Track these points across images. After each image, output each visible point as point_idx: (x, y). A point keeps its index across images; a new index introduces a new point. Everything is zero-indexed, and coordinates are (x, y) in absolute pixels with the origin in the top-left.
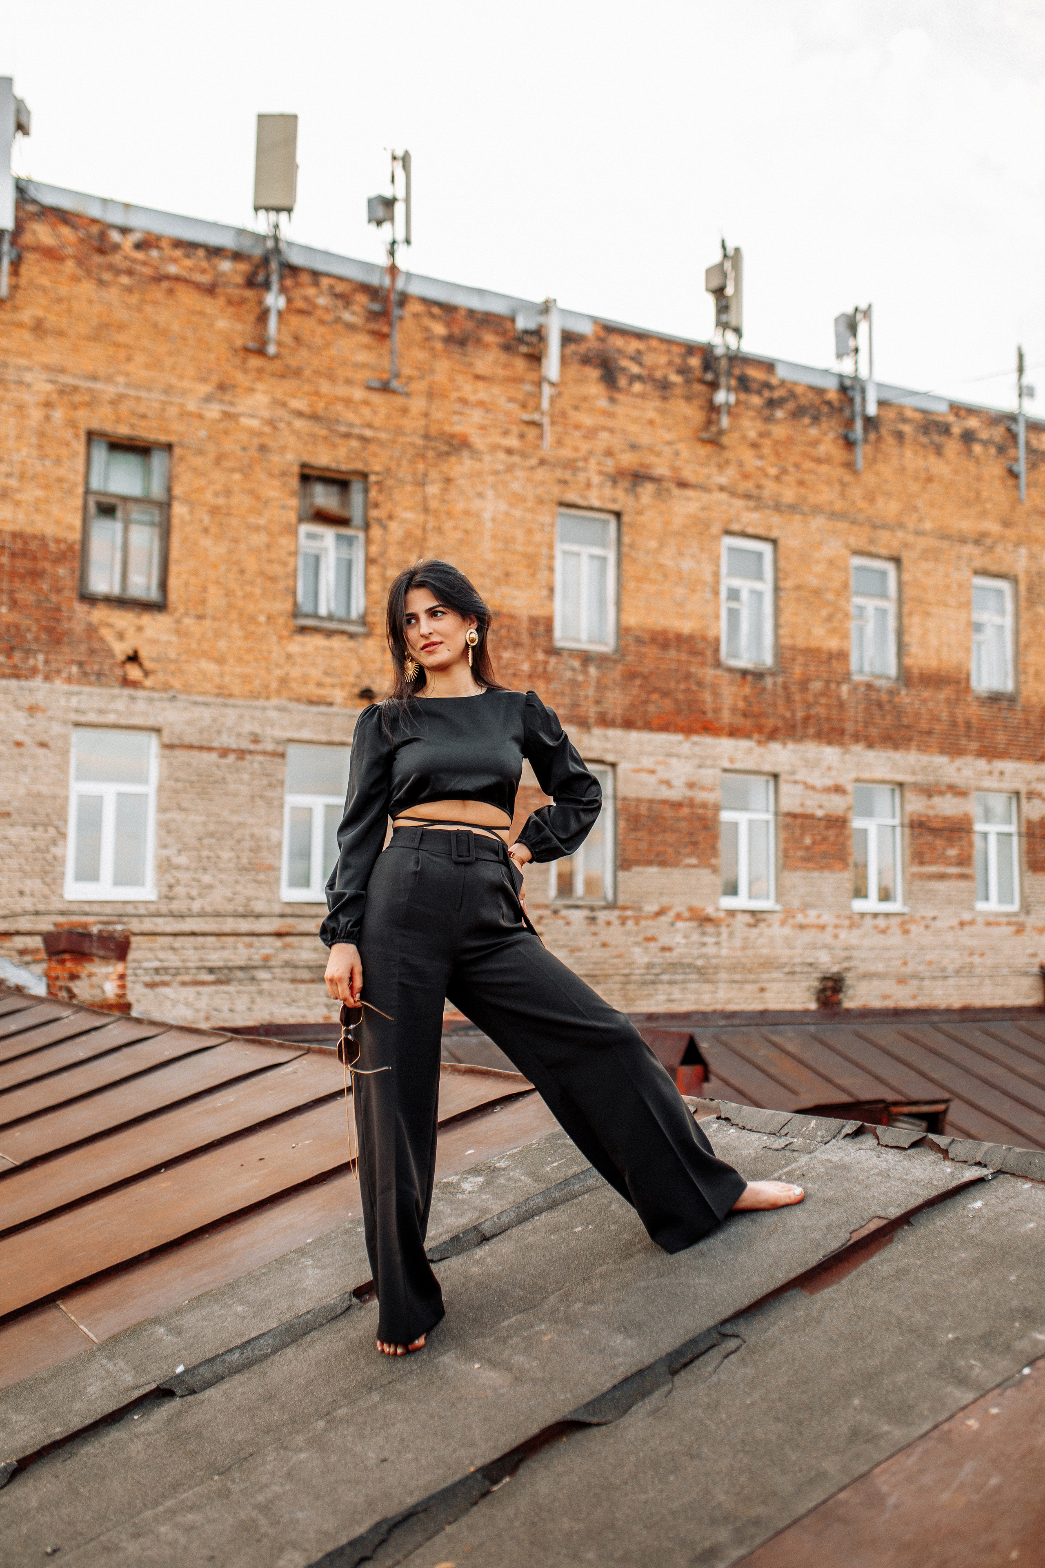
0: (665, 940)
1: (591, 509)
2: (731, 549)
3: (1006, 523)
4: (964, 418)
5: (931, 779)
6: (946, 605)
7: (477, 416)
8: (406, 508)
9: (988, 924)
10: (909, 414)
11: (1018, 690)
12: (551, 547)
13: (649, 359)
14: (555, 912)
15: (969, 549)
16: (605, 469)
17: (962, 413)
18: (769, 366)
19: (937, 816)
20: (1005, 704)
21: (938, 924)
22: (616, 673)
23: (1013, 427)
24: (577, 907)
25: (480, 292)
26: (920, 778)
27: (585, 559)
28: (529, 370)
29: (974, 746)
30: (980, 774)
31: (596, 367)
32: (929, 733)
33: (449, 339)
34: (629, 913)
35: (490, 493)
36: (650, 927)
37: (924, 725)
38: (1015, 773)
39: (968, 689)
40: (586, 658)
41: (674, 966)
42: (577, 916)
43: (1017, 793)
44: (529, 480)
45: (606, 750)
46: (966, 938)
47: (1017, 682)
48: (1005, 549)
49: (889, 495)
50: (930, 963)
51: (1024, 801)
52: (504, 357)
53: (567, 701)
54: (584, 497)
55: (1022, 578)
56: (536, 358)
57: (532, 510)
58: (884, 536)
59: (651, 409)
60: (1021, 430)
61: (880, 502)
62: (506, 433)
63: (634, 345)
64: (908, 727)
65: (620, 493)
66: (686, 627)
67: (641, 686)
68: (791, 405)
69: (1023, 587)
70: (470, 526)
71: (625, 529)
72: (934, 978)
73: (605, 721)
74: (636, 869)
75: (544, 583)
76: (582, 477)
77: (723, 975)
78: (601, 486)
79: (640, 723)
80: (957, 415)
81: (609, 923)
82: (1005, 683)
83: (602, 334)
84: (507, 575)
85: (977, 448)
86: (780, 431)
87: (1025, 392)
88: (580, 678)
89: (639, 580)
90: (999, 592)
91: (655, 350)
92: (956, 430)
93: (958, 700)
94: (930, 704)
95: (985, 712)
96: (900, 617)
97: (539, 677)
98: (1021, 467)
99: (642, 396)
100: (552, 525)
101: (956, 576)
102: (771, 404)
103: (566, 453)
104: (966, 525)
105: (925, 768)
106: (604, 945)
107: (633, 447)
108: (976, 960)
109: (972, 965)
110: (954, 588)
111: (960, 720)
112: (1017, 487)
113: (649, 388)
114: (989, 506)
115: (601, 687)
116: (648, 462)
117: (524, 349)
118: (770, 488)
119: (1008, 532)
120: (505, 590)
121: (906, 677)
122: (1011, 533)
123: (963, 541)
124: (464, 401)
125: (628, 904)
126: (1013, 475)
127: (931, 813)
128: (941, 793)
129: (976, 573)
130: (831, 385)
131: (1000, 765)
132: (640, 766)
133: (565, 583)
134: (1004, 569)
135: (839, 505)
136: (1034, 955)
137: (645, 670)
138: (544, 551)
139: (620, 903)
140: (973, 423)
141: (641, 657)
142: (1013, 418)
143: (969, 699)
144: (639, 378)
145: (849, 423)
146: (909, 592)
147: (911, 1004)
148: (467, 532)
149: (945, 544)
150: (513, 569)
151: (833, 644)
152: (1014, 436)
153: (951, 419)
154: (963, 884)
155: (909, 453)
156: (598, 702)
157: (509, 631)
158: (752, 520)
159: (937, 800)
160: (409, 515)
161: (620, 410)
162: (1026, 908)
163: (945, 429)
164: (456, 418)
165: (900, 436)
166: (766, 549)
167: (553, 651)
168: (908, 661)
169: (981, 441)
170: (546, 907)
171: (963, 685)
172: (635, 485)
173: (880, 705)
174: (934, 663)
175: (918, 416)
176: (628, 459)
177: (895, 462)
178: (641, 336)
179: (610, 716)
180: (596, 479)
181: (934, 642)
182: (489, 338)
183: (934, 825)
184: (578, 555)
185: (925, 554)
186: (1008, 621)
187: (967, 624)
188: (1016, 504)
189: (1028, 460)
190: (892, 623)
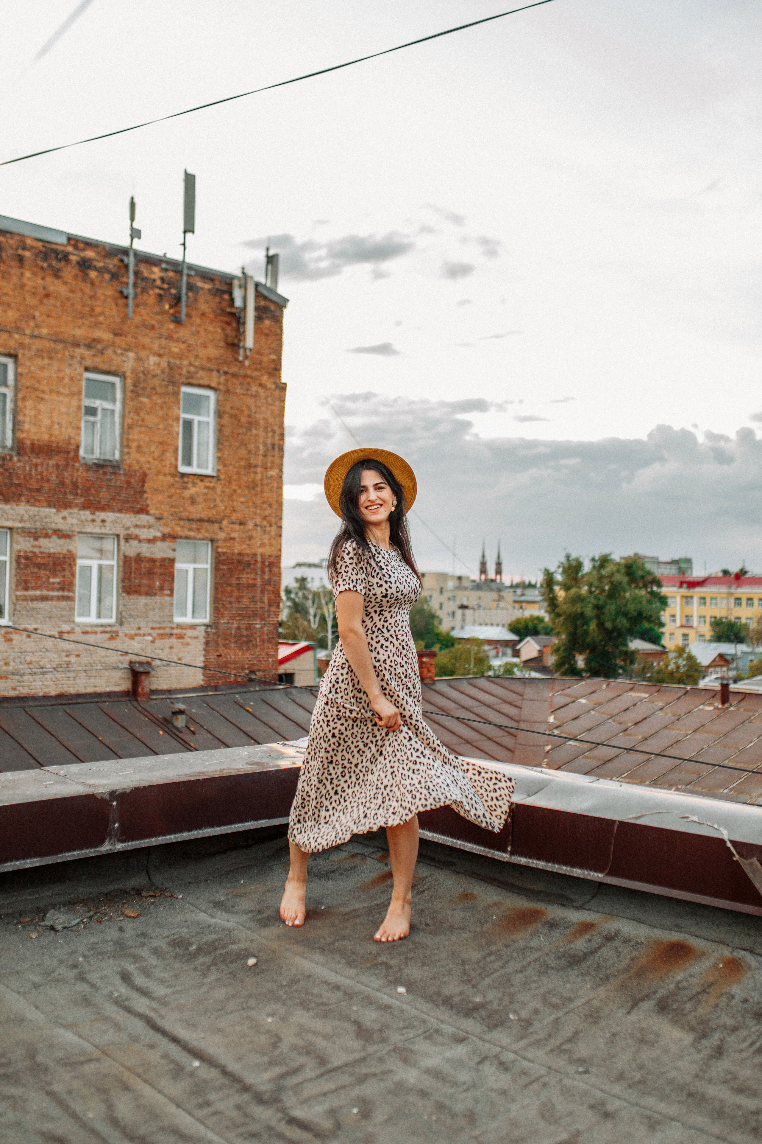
3: (117, 333)
4: (83, 250)
5: (39, 525)
6: (58, 393)
9: (85, 633)
10: (29, 242)
11: (122, 459)
15: (81, 351)
17: (81, 245)
19: (43, 554)
20: (110, 469)
21: (40, 634)
23: (125, 258)
26: (27, 525)
29: (80, 500)
30: (83, 522)
32: (38, 490)
37: (34, 484)
38: (115, 522)
39: (76, 457)
43: (118, 536)
46: (65, 644)
47: (122, 453)
48: (115, 353)
49: (7, 305)
50: (30, 663)
51: (122, 541)
55: (128, 374)
60: (131, 261)
64: (18, 485)
69: (129, 382)
72: (33, 674)
80: (76, 247)
82: (114, 455)
85: (92, 274)
87: (135, 234)
90: (113, 385)
92: (74, 258)
93: (67, 465)
94: (40, 469)
95: (91, 476)
96: (15, 400)
98: (130, 291)
101: (68, 371)
104: (80, 333)
105: (32, 518)
108: (72, 659)
109: (68, 663)
110: (67, 380)
111: (68, 481)
112: (126, 305)
114: (101, 319)
119: (118, 339)
121: (19, 447)
122: (120, 341)
123: (76, 344)
126: (122, 296)
127: (37, 550)
128: (47, 536)
129: (87, 369)
131: (102, 515)
134: (113, 368)
136: (124, 656)
140: (90, 254)
142: (125, 252)
143: (77, 464)
146: (25, 382)
147: (12, 693)
149: (60, 346)
152: (127, 267)
153: (70, 249)
154: (64, 604)
155: (28, 274)
159: (43, 542)
162: (121, 622)
163: (64, 257)
165: (21, 259)
168: (21, 435)
169: (96, 269)
171: (72, 454)
174: (46, 437)
175: (39, 245)
177: (15, 280)
181: (45, 421)
183: (39, 560)
185: (40, 353)
186: (118, 407)
187: (79, 408)
188: (125, 318)
189: (135, 285)
190: (9, 405)
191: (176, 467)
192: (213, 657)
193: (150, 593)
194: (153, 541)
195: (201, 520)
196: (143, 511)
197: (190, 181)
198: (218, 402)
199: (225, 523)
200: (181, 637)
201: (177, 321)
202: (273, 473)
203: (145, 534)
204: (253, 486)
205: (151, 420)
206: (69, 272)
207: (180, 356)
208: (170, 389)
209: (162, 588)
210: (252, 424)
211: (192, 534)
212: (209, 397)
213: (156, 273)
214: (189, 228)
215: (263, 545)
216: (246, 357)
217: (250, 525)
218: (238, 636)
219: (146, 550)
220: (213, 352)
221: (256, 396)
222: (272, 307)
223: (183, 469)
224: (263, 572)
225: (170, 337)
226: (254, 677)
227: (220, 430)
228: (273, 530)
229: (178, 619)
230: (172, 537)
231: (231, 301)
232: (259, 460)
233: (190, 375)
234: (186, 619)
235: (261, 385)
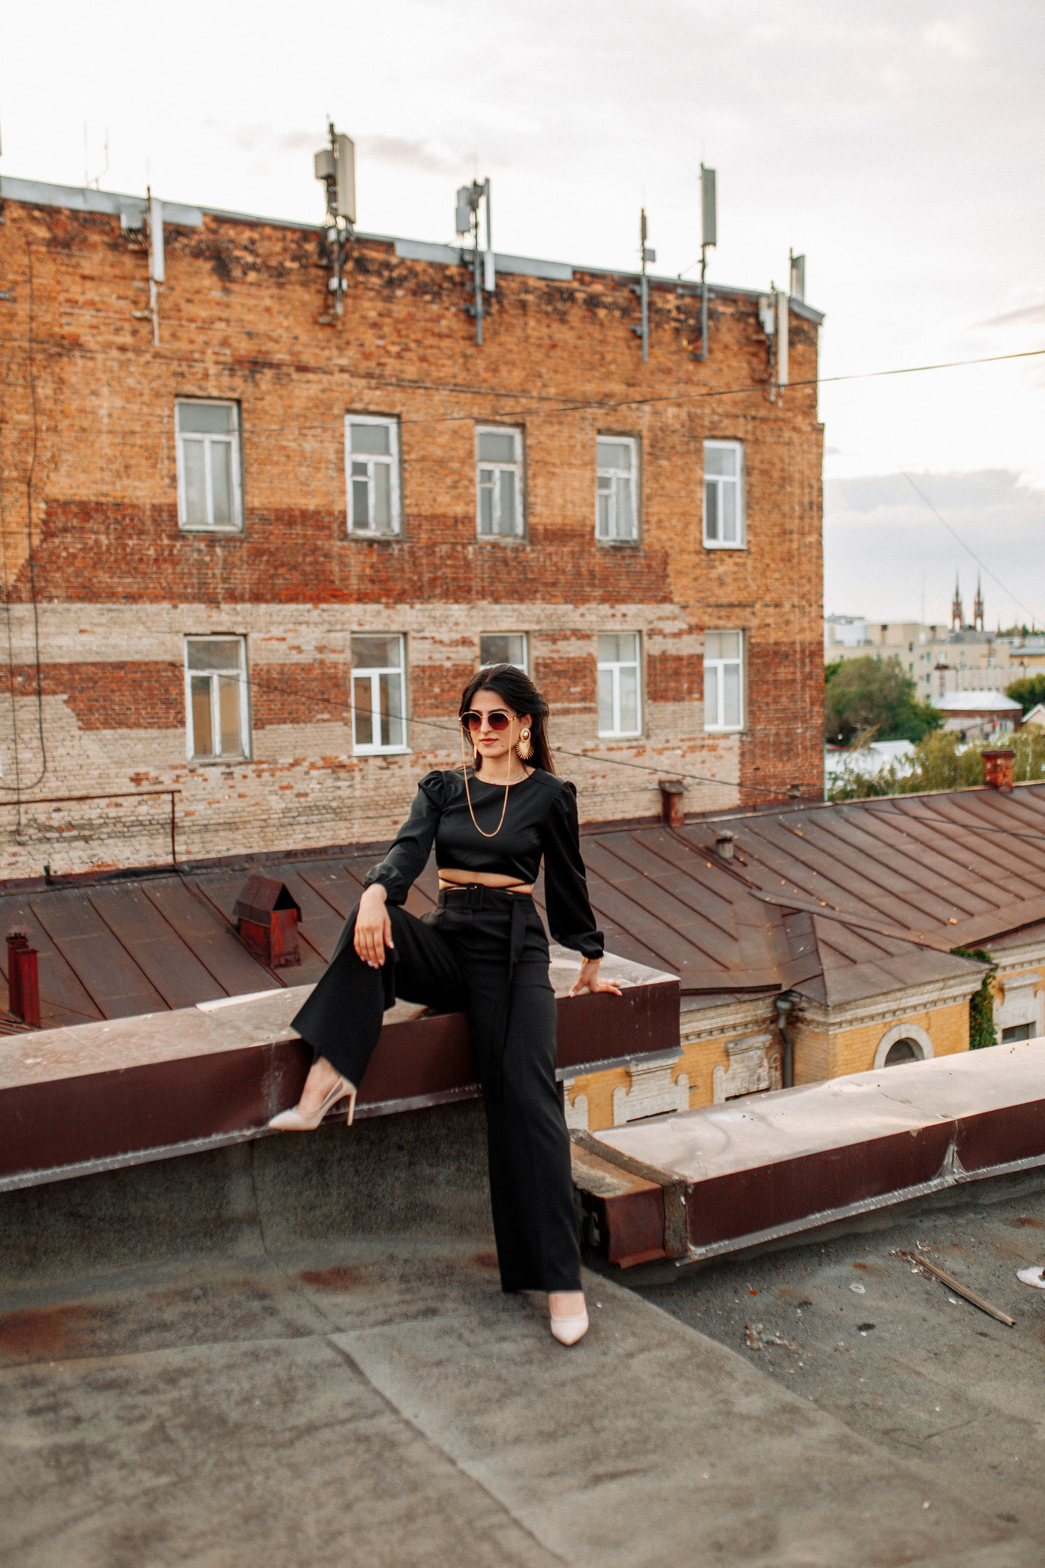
0: (300, 787)
1: (210, 398)
2: (353, 426)
3: (630, 383)
4: (590, 284)
5: (556, 626)
6: (570, 465)
7: (87, 316)
8: (19, 412)
9: (611, 749)
10: (532, 283)
11: (641, 539)
12: (170, 436)
13: (263, 248)
14: (192, 771)
15: (593, 410)
16: (221, 359)
17: (587, 279)
18: (388, 245)
19: (562, 660)
20: (628, 552)
21: (563, 753)
22: (243, 551)
23: (637, 288)
24: (214, 765)
25: (82, 192)
26: (544, 626)
27: (207, 445)
28: (138, 266)
29: (598, 593)
30: (603, 618)
31: (207, 259)
32: (554, 584)
33: (52, 242)
34: (265, 766)
35: (105, 390)
36: (285, 778)
37: (549, 578)
38: (637, 615)
39: (592, 540)
40: (212, 539)
41: (309, 809)
42: (214, 773)
43: (640, 632)
44: (145, 375)
45: (235, 623)
46: (589, 764)
47: (641, 531)
48: (630, 408)
49: (512, 364)
51: (645, 638)
52: (111, 256)
53: (195, 581)
54: (200, 388)
55: (645, 433)
56: (144, 254)
57: (149, 405)
58: (508, 405)
59: (267, 297)
60: (644, 291)
61: (504, 371)
62: (118, 331)
63: (248, 234)
64: (533, 580)
65: (238, 381)
66: (311, 504)
67: (268, 562)
68: (411, 284)
69: (646, 442)
70: (86, 424)
71: (245, 415)
73: (233, 597)
74: (268, 727)
75: (165, 472)
76: (198, 368)
77: (358, 813)
78: (219, 375)
79: (269, 596)
80: (582, 282)
81: (245, 777)
82: (630, 533)
83: (214, 226)
84: (127, 467)
85: (601, 313)
86: (400, 310)
87: (648, 255)
88: (207, 559)
89: (262, 463)
90: (627, 447)
91: (269, 238)
92: (580, 296)
93: (582, 551)
94: (555, 558)
95: (609, 562)
96: (525, 479)
97: (165, 560)
98: (644, 328)
99: (258, 285)
100: (171, 417)
101: (580, 436)
102: (391, 283)
103: (183, 346)
104: (590, 388)
105: (549, 617)
106: (240, 796)
107: (250, 335)
108: (599, 781)
109: (594, 786)
110: (578, 448)
111: (584, 570)
112: (640, 347)
113: (265, 276)
114: (613, 367)
115: (228, 565)
116: (264, 349)
117: (132, 247)
118: (392, 365)
119: (631, 390)
120: (126, 482)
121: (532, 535)
122: (635, 393)
123: (587, 403)
124: (73, 302)
125: (264, 759)
126: (636, 336)
127: (555, 656)
128: (566, 638)
129: (599, 432)
130: (452, 260)
131: (622, 608)
132: (268, 636)
133: (188, 469)
134: (628, 428)
135: (462, 377)
136: (652, 773)
137: (272, 548)
138: (164, 441)
139: (255, 758)
140: (598, 288)
141: (267, 535)
142: (636, 280)
143: (593, 550)
144: (253, 267)
145: (471, 298)
146: (534, 455)
148: (84, 430)
149: (570, 408)
150: (132, 462)
151: (459, 509)
152: (639, 298)
153: (576, 285)
154: (586, 717)
155: (532, 323)
156: (225, 580)
157: (132, 520)
158: (375, 397)
159: (561, 645)
160: (24, 418)
161: (233, 299)
162: (647, 734)
163: (570, 296)
164: (64, 320)
165: (523, 305)
166: (391, 424)
167: (178, 535)
168: (533, 520)
169: (606, 306)
170: (184, 767)
171: (588, 537)
172: (253, 372)
173: (506, 563)
174: (559, 520)
175: (542, 284)
176: (244, 347)
177: (519, 332)
178: (253, 224)
179: (237, 593)
180: (213, 370)
181: (558, 500)
182: (95, 238)
183: (559, 667)
184: (200, 442)
185: (549, 418)
186: (634, 475)
187: (592, 480)
188: (639, 363)
189: (650, 321)
190: (518, 485)
191: (701, 542)
192: (750, 771)
193: (678, 698)
194: (678, 635)
195: (731, 605)
196: (666, 599)
197: (709, 178)
198: (746, 457)
199: (758, 606)
200: (713, 748)
201: (697, 359)
202: (812, 538)
203: (669, 627)
204: (788, 558)
205: (671, 486)
207: (702, 403)
208: (692, 446)
209: (690, 692)
210: (786, 479)
211: (721, 623)
212: (734, 451)
213: (671, 301)
214: (709, 241)
215: (802, 630)
216: (779, 395)
217: (787, 606)
218: (777, 744)
219: (673, 647)
220: (739, 394)
221: (789, 443)
222: (806, 327)
223: (709, 544)
224: (803, 664)
225: (689, 381)
226: (797, 794)
227: (749, 492)
228: (814, 611)
229: (709, 728)
230: (700, 628)
231: (760, 326)
232: (795, 525)
233: (714, 426)
234: (720, 727)
235: (795, 429)
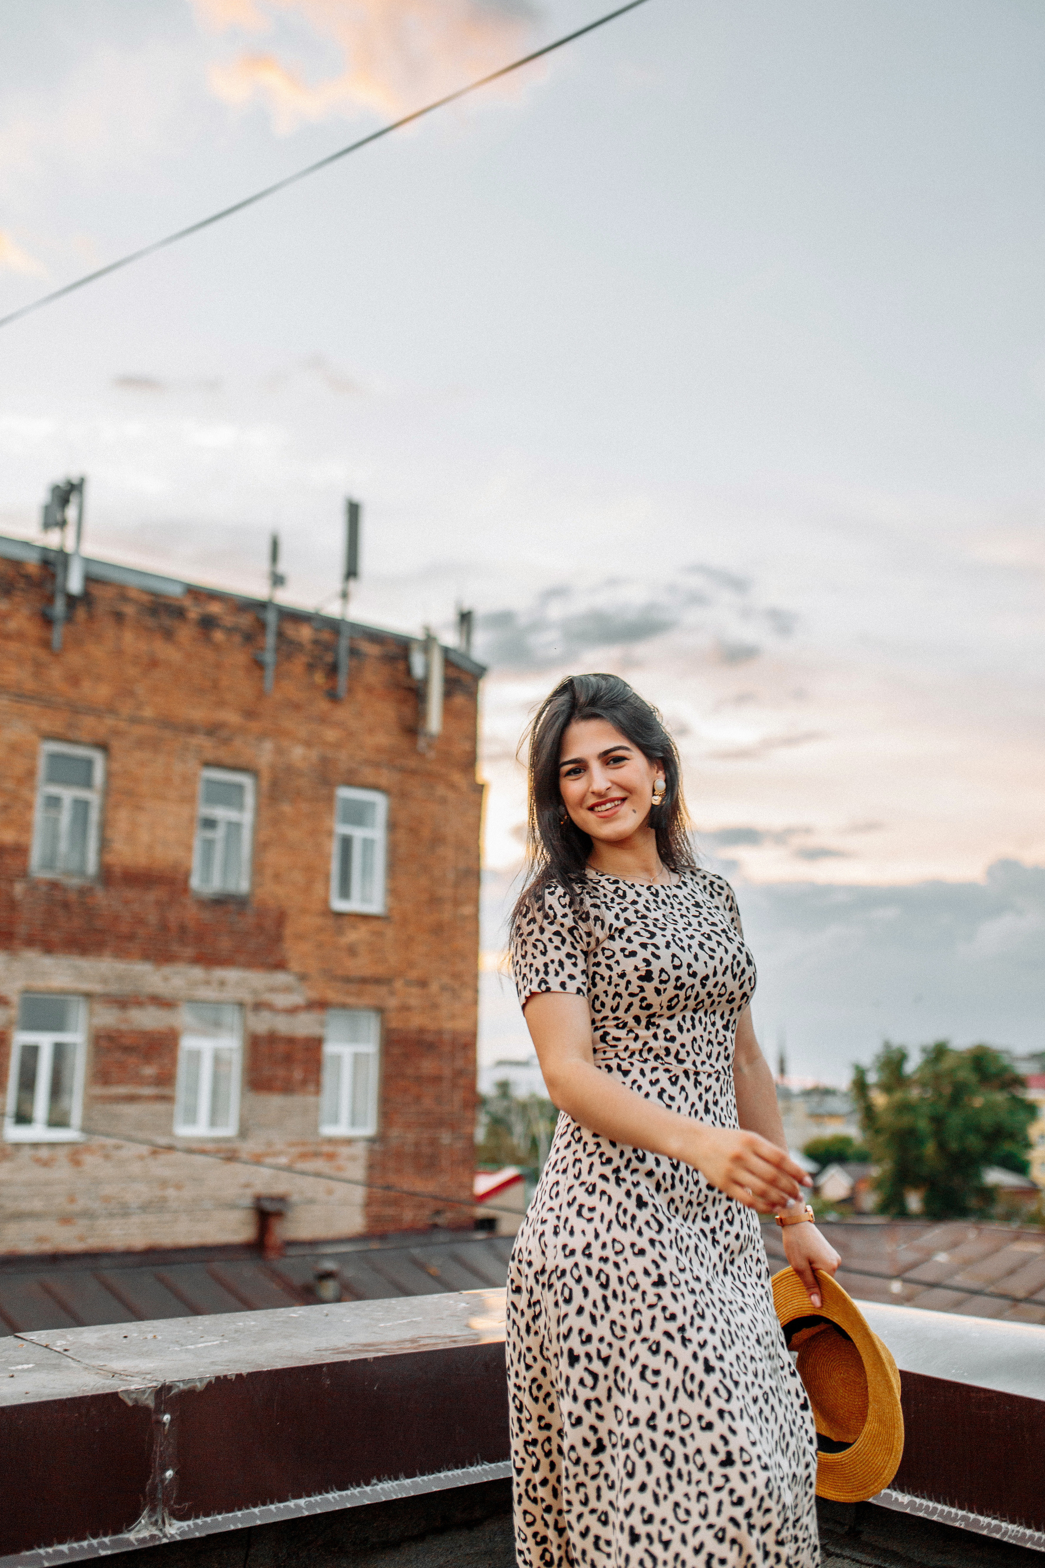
3: (250, 714)
4: (203, 603)
5: (128, 988)
6: (164, 799)
9: (191, 1151)
10: (133, 594)
11: (252, 892)
15: (199, 740)
17: (201, 597)
19: (132, 1032)
20: (233, 907)
21: (124, 1153)
23: (262, 615)
26: (114, 988)
29: (189, 951)
30: (193, 984)
32: (130, 937)
37: (124, 928)
38: (239, 984)
39: (185, 888)
43: (243, 1004)
46: (160, 1168)
47: (254, 884)
48: (244, 742)
49: (98, 678)
50: (107, 1199)
51: (249, 1012)
55: (264, 771)
58: (89, 722)
60: (271, 618)
61: (86, 685)
64: (101, 931)
69: (265, 783)
72: (111, 1215)
80: (196, 600)
82: (239, 885)
85: (219, 636)
87: (278, 580)
90: (240, 787)
92: (192, 615)
93: (170, 902)
94: (134, 906)
95: (207, 916)
96: (104, 809)
98: (269, 657)
101: (178, 767)
104: (198, 714)
105: (120, 978)
108: (171, 1192)
109: (164, 1199)
110: (175, 780)
111: (172, 924)
112: (262, 678)
114: (228, 695)
119: (250, 724)
121: (106, 876)
122: (254, 726)
123: (191, 729)
126: (259, 665)
127: (124, 1027)
128: (140, 1004)
129: (207, 764)
130: (31, 558)
131: (220, 973)
134: (242, 762)
135: (30, 685)
136: (247, 1186)
140: (215, 608)
142: (262, 606)
143: (186, 900)
145: (50, 599)
146: (119, 784)
147: (76, 1246)
149: (168, 734)
152: (262, 625)
153: (188, 603)
154: (160, 1107)
155: (128, 636)
159: (133, 1013)
162: (244, 1133)
163: (179, 613)
165: (119, 617)
168: (110, 858)
169: (224, 628)
171: (179, 885)
173: (66, 905)
174: (142, 861)
175: (145, 598)
177: (109, 643)
181: (144, 837)
183: (126, 1041)
185: (141, 743)
186: (247, 818)
187: (191, 820)
188: (261, 695)
189: (277, 650)
190: (94, 816)
191: (328, 903)
192: (379, 1188)
193: (287, 1088)
194: (292, 1011)
195: (364, 981)
196: (280, 966)
197: (353, 511)
198: (391, 810)
199: (399, 984)
200: (331, 1157)
201: (333, 696)
202: (467, 910)
203: (282, 1000)
204: (438, 929)
205: (294, 835)
206: (186, 633)
207: (337, 746)
208: (321, 791)
209: (304, 1082)
210: (437, 840)
211: (351, 1000)
212: (376, 802)
213: (305, 633)
214: (352, 572)
215: (453, 1017)
216: (430, 746)
217: (434, 987)
218: (416, 1156)
219: (284, 1025)
220: (383, 739)
221: (443, 801)
222: (464, 678)
223: (338, 905)
224: (454, 1058)
225: (323, 720)
226: (441, 1220)
227: (392, 850)
228: (468, 994)
229: (328, 1130)
230: (320, 1005)
231: (408, 671)
232: (446, 892)
233: (351, 772)
234: (341, 1129)
235: (452, 786)
